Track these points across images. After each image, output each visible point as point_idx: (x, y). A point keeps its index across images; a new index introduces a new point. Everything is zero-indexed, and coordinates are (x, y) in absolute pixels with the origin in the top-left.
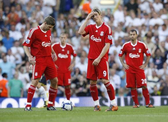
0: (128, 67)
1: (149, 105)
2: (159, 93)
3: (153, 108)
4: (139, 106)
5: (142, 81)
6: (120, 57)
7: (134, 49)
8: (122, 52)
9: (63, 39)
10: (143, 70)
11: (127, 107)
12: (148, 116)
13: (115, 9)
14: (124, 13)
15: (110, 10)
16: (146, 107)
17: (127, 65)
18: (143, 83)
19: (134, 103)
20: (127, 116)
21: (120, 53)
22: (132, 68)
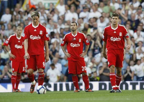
0: (69, 56)
1: (89, 90)
2: (98, 78)
3: (92, 92)
4: (79, 91)
5: (83, 68)
6: (62, 47)
7: (75, 39)
8: (63, 42)
9: (20, 31)
10: (83, 58)
11: (68, 92)
12: (88, 99)
13: (57, 4)
14: (65, 7)
15: (53, 4)
16: (86, 91)
17: (69, 54)
18: (83, 70)
19: (75, 88)
20: (69, 99)
21: (62, 43)
22: (74, 57)
